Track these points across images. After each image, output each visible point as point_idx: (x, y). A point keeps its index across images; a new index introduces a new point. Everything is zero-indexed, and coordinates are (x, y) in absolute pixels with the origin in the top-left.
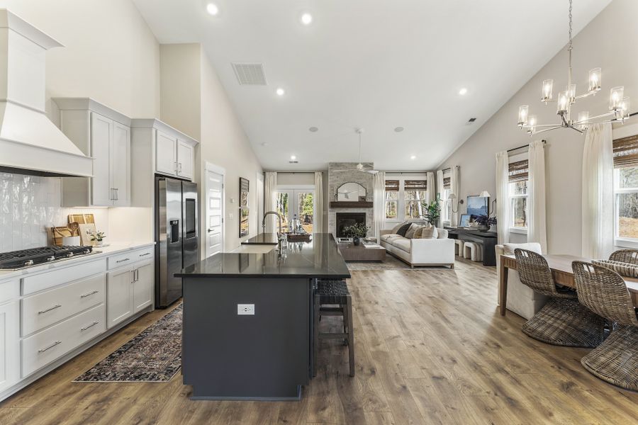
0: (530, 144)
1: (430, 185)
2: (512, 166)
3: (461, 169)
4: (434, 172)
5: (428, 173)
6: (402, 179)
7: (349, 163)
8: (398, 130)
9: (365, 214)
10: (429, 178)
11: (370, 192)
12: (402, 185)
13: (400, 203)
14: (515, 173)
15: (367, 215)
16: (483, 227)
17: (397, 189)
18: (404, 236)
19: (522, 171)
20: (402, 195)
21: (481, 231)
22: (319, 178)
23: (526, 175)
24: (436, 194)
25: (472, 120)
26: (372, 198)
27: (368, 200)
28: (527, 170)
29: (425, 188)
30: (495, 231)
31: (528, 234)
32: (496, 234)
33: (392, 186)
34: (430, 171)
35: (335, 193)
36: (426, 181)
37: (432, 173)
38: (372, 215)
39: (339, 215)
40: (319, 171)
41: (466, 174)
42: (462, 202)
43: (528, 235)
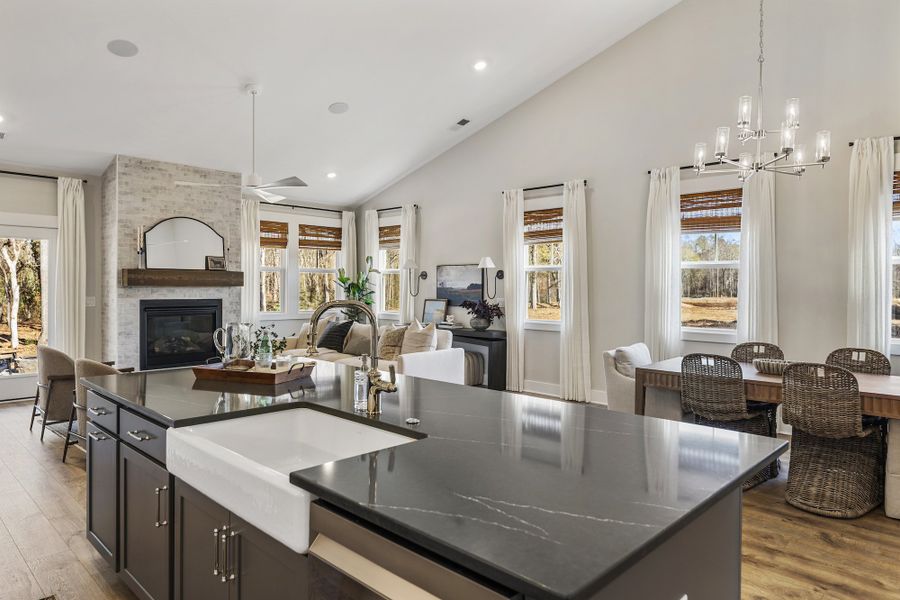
0: (565, 184)
1: (348, 238)
2: (530, 217)
3: (423, 213)
4: (358, 210)
5: (344, 213)
6: (294, 220)
7: (176, 166)
8: (336, 108)
9: (220, 301)
10: (346, 222)
11: (231, 247)
12: (294, 236)
13: (290, 276)
14: (535, 228)
15: (225, 304)
16: (482, 323)
17: (283, 243)
18: (340, 351)
19: (552, 226)
20: (294, 257)
21: (478, 329)
22: (71, 196)
23: (558, 232)
24: (360, 259)
25: (463, 122)
26: (238, 263)
27: (230, 268)
28: (561, 225)
29: (338, 246)
30: (503, 330)
31: (563, 329)
32: (505, 333)
33: (274, 235)
34: (349, 208)
35: (139, 244)
36: (340, 230)
37: (352, 214)
38: (239, 303)
39: (147, 307)
40: (72, 174)
41: (433, 222)
42: (424, 275)
43: (562, 333)
